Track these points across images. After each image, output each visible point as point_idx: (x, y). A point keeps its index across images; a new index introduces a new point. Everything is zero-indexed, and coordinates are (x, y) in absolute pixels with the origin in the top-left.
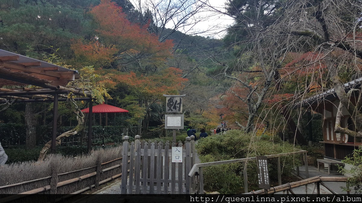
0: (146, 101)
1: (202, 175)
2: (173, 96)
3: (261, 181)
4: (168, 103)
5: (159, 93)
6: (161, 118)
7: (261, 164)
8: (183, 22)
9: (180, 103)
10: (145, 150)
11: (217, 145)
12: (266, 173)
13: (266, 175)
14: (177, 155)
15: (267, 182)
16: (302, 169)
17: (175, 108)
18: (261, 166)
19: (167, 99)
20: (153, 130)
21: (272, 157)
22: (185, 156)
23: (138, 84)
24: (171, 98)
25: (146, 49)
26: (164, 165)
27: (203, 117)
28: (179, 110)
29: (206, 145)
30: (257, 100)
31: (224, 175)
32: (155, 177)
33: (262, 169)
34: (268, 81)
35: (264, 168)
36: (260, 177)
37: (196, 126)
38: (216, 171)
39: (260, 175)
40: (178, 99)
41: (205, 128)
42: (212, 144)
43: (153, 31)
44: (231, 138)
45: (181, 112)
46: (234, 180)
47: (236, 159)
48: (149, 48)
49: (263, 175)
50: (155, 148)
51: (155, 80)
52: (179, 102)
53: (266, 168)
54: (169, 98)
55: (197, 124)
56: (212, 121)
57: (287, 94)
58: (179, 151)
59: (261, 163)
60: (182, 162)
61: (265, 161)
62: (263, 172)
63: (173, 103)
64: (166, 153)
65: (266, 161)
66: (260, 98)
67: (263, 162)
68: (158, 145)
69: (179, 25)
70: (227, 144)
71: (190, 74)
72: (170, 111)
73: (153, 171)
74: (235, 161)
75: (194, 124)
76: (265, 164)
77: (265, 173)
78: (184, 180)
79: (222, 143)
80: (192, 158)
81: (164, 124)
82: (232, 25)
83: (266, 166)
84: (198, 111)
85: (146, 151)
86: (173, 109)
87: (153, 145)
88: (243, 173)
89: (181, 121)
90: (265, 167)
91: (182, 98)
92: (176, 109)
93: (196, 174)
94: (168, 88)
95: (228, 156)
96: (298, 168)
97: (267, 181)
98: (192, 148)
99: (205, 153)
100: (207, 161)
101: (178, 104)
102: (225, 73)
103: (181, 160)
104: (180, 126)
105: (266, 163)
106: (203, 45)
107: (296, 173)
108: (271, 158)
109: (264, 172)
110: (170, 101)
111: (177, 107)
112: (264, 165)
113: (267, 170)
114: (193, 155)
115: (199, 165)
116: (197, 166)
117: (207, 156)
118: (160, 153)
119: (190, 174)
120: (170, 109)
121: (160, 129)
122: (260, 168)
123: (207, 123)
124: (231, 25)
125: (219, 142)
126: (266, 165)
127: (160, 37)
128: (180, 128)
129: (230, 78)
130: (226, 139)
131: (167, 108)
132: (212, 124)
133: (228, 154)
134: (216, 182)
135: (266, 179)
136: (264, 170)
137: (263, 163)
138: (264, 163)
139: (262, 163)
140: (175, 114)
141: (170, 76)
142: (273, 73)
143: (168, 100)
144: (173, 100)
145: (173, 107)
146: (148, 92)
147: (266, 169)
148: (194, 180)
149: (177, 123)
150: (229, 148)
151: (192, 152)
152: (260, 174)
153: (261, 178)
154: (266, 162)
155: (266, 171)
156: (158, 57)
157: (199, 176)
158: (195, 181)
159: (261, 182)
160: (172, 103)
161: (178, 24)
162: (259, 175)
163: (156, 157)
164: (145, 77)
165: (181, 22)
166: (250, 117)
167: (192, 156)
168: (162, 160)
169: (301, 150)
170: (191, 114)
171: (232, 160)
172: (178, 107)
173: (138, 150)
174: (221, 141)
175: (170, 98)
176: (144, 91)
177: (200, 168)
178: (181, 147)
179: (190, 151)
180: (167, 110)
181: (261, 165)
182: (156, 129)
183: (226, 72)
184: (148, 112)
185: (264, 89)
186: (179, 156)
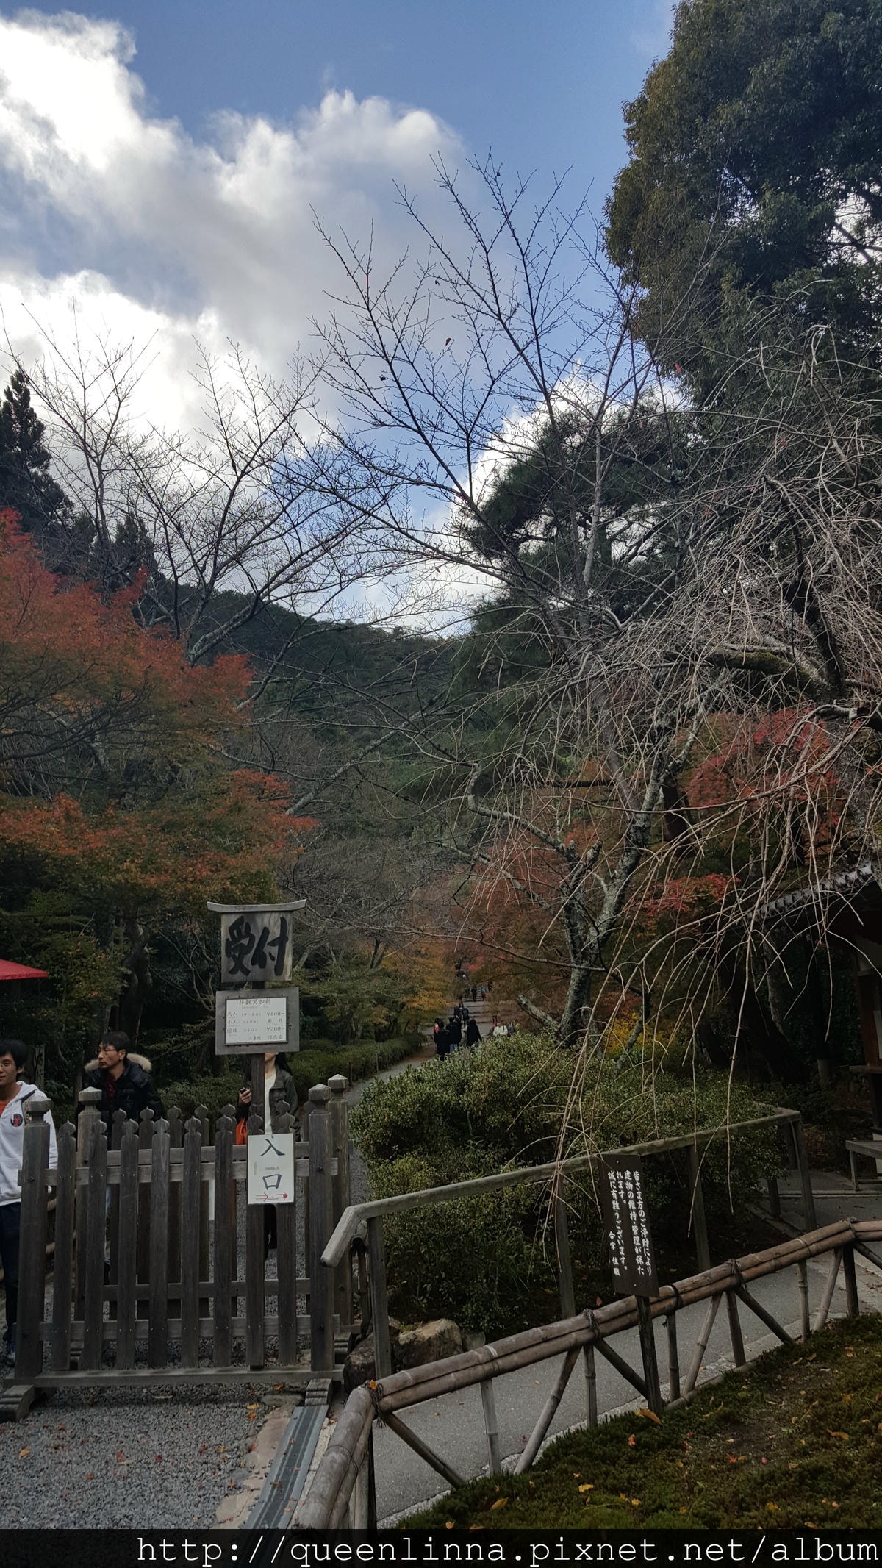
0: (131, 922)
1: (380, 1252)
2: (248, 908)
3: (619, 1261)
4: (227, 940)
5: (190, 886)
6: (200, 986)
7: (619, 1190)
8: (291, 576)
9: (281, 942)
10: (125, 1156)
11: (445, 1108)
12: (640, 1228)
13: (640, 1234)
14: (271, 1172)
15: (644, 1263)
16: (791, 1188)
17: (260, 959)
18: (619, 1199)
19: (226, 923)
20: (163, 1046)
21: (664, 1149)
22: (304, 1173)
23: (91, 849)
24: (242, 918)
25: (128, 695)
26: (212, 1217)
27: (388, 974)
28: (279, 969)
29: (399, 1114)
30: (601, 906)
31: (473, 1243)
32: (173, 1275)
33: (625, 1210)
34: (637, 829)
35: (632, 1204)
36: (617, 1246)
37: (355, 1016)
38: (442, 1226)
39: (615, 1237)
40: (272, 922)
41: (396, 1020)
42: (425, 1103)
43: (159, 614)
44: (502, 1076)
45: (287, 979)
46: (517, 1259)
47: (523, 1166)
48: (142, 688)
49: (628, 1236)
50: (172, 1144)
51: (168, 828)
52: (275, 932)
53: (637, 1205)
54: (234, 918)
55: (359, 1007)
56: (426, 989)
57: (714, 875)
58: (280, 1154)
59: (617, 1185)
60: (292, 1201)
61: (632, 1176)
62: (627, 1224)
63: (252, 938)
64: (223, 1163)
65: (636, 1175)
66: (611, 896)
67: (624, 1181)
68: (186, 1131)
69: (274, 588)
70: (486, 1101)
71: (325, 793)
72: (239, 976)
73: (166, 1250)
74: (517, 1178)
75: (347, 1008)
76: (635, 1186)
77: (635, 1229)
78: (302, 1277)
79: (466, 1099)
80: (336, 1180)
81: (214, 1016)
82: (491, 598)
83: (639, 1197)
84: (365, 948)
85: (130, 1160)
86: (250, 967)
87: (161, 1130)
88: (553, 1225)
89: (288, 1018)
90: (636, 1200)
91: (288, 918)
92: (263, 965)
93: (356, 1246)
94: (231, 861)
95: (490, 1157)
96: (773, 1185)
97: (645, 1260)
98: (335, 1130)
99: (395, 1147)
100: (404, 1184)
101: (272, 944)
102: (470, 797)
103: (284, 1193)
104: (284, 1039)
105: (638, 1184)
106: (378, 664)
107: (767, 1204)
108: (665, 1153)
109: (630, 1223)
110: (239, 932)
111: (269, 959)
112: (630, 1195)
113: (642, 1213)
114: (341, 1162)
115: (366, 1210)
116: (358, 1215)
117: (403, 1164)
118: (194, 1165)
119: (328, 1255)
120: (239, 966)
121: (194, 1038)
122: (616, 1205)
123: (405, 999)
124: (487, 598)
125: (450, 1095)
126: (639, 1193)
127: (193, 639)
128: (284, 1049)
129: (489, 816)
130: (481, 1079)
131: (226, 963)
132: (423, 1002)
133: (491, 1145)
134: (443, 1275)
135: (642, 1254)
136: (633, 1215)
137: (624, 1186)
138: (629, 1186)
139: (621, 1187)
140: (259, 988)
141: (237, 808)
142: (655, 795)
143: (231, 929)
144: (252, 927)
145: (250, 955)
146: (141, 881)
147: (637, 1210)
148: (348, 1275)
149: (270, 1025)
150: (493, 1120)
151: (336, 1152)
152: (615, 1231)
153: (622, 1248)
154: (637, 1178)
155: (638, 1217)
156: (182, 727)
157: (367, 1256)
158: (352, 1280)
159: (620, 1266)
160: (245, 941)
161: (267, 586)
162: (612, 1235)
163: (174, 1187)
164: (123, 816)
165: (281, 577)
166: (575, 975)
167: (335, 1173)
168: (201, 1199)
169: (780, 1108)
170: (334, 965)
171: (506, 1172)
172: (273, 958)
173: (94, 1156)
174: (461, 1089)
175: (238, 916)
176: (119, 876)
177: (370, 1221)
178: (287, 1131)
179: (328, 1149)
180: (224, 970)
181: (618, 1195)
182: (176, 1042)
183: (474, 791)
184: (138, 965)
185: (626, 859)
186: (279, 1177)
